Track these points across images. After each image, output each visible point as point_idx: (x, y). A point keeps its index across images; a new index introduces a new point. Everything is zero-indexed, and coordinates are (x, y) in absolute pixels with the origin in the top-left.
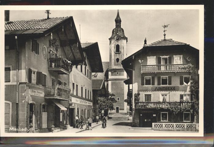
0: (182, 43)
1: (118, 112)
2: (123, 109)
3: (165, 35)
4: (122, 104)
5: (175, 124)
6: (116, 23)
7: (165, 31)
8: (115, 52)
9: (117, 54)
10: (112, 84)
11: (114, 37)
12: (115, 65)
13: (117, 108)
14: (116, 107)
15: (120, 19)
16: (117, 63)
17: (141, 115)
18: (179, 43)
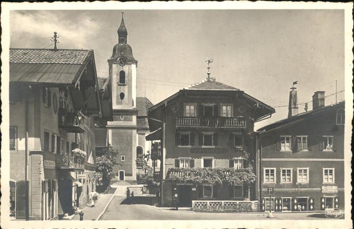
0: (234, 89)
1: (123, 180)
2: (131, 175)
3: (209, 74)
4: (129, 167)
5: (223, 202)
6: (119, 36)
7: (209, 68)
8: (117, 83)
9: (122, 87)
10: (113, 134)
11: (117, 59)
12: (118, 103)
13: (122, 173)
14: (120, 172)
15: (126, 29)
16: (120, 100)
17: (175, 189)
18: (230, 87)
